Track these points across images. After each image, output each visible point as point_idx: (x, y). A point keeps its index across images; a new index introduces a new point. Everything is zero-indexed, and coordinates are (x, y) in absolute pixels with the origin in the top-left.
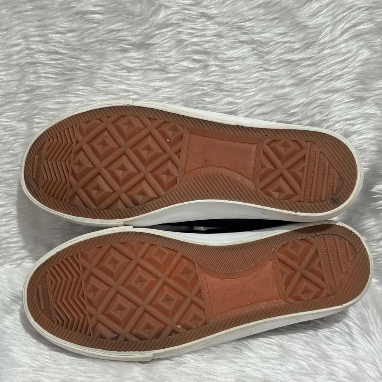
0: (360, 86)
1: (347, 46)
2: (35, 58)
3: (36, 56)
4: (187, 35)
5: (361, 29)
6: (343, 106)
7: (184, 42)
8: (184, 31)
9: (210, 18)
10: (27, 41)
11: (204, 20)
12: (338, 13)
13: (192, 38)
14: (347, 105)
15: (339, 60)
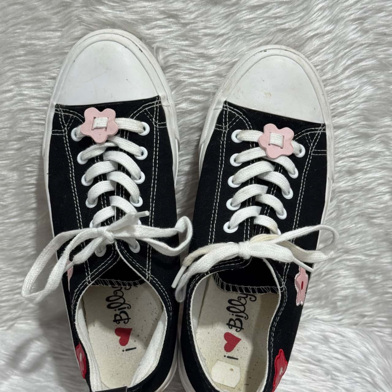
0: (364, 123)
1: (350, 83)
2: (27, 104)
3: (28, 102)
4: (185, 76)
5: (364, 66)
6: (347, 143)
7: (182, 83)
8: (182, 71)
9: (208, 58)
10: (19, 87)
11: (203, 61)
12: (339, 50)
13: (189, 78)
14: (351, 141)
15: (342, 96)
